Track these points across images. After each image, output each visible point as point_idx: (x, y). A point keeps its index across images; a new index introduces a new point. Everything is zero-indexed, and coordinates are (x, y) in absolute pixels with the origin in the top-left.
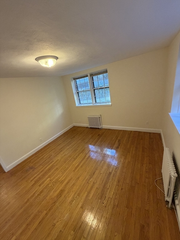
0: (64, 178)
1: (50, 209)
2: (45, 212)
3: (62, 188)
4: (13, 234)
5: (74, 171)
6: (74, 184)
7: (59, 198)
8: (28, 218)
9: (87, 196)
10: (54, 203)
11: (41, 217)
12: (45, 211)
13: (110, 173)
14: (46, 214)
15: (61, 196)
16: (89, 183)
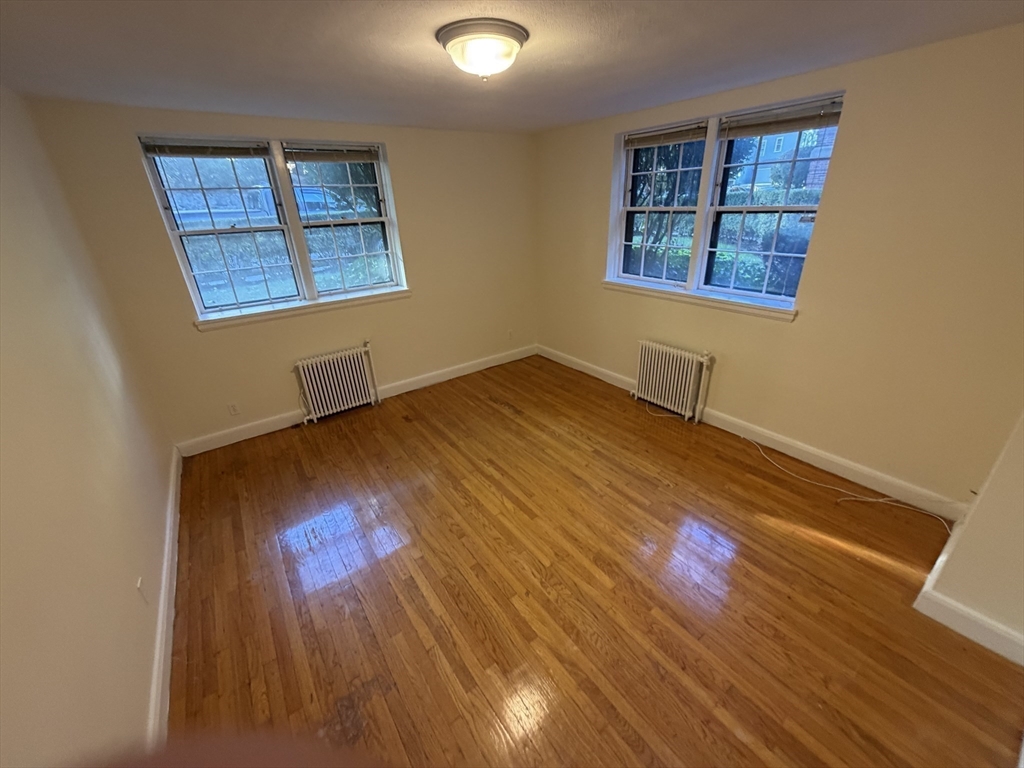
0: (547, 548)
1: (650, 598)
2: (656, 612)
3: (587, 556)
4: (709, 720)
5: (533, 516)
6: (589, 526)
7: (621, 569)
8: (663, 672)
9: (640, 505)
10: (632, 583)
11: (670, 624)
12: (653, 612)
13: (596, 451)
14: (662, 608)
15: (617, 565)
16: (602, 493)
